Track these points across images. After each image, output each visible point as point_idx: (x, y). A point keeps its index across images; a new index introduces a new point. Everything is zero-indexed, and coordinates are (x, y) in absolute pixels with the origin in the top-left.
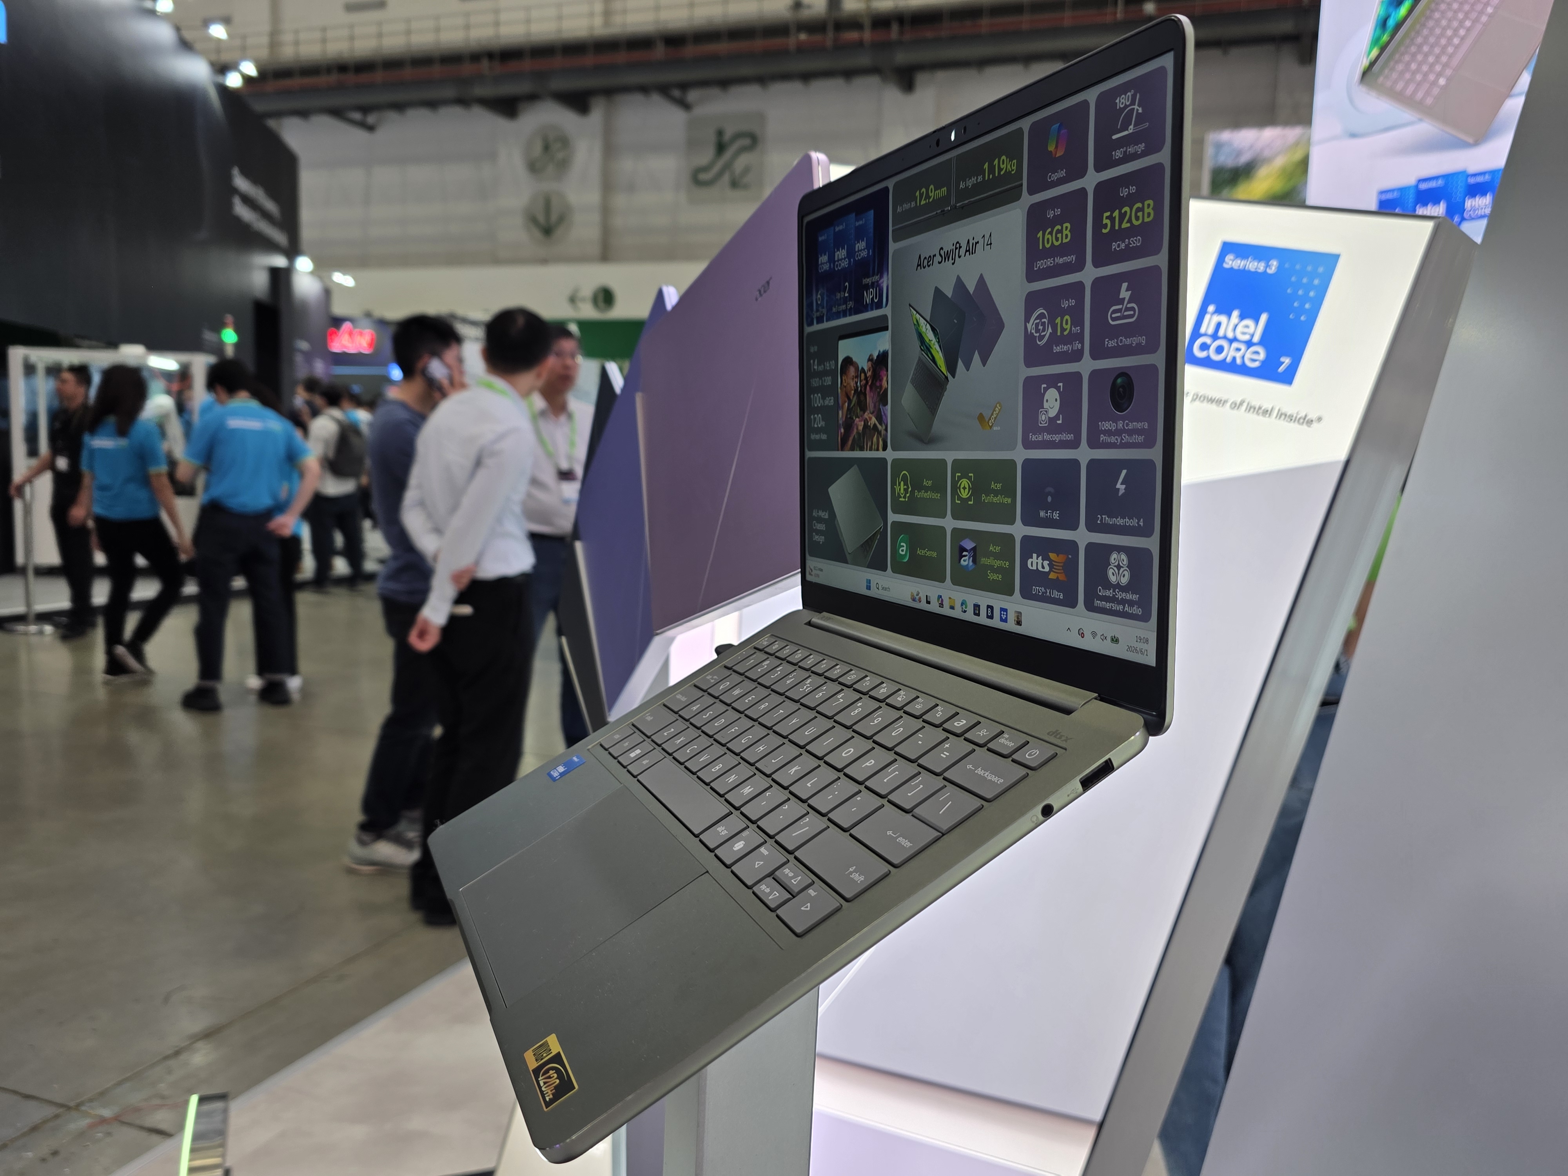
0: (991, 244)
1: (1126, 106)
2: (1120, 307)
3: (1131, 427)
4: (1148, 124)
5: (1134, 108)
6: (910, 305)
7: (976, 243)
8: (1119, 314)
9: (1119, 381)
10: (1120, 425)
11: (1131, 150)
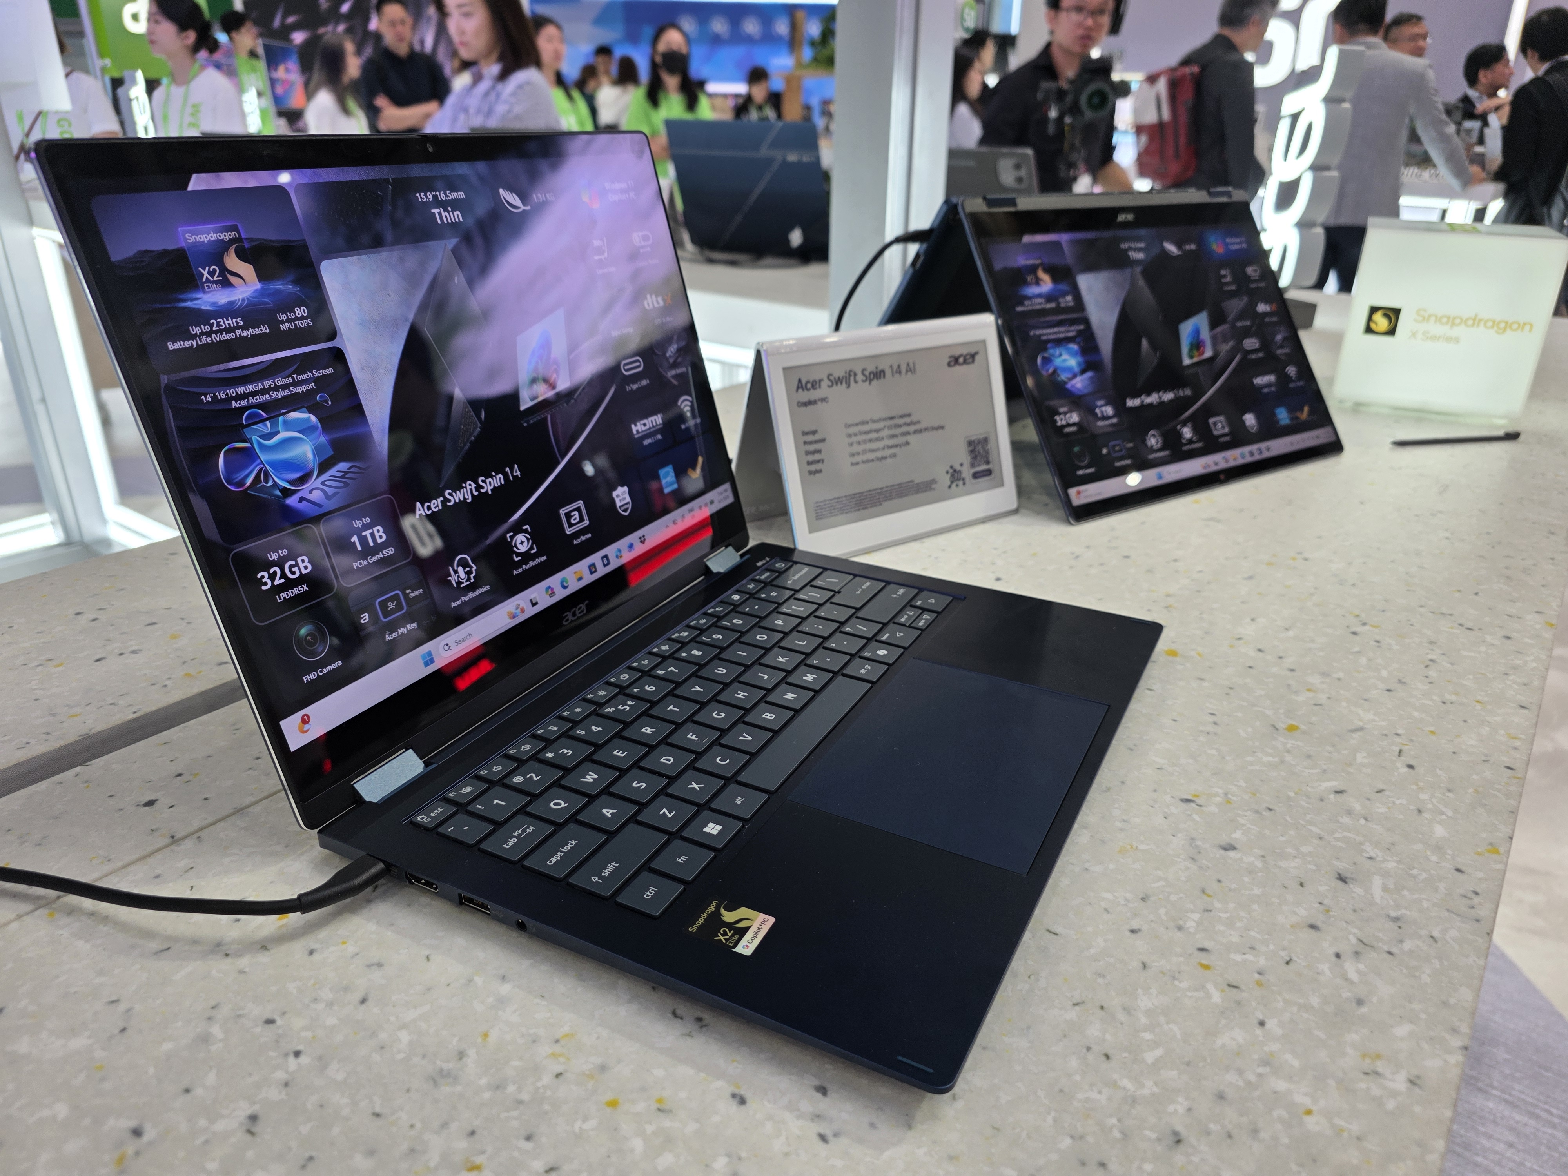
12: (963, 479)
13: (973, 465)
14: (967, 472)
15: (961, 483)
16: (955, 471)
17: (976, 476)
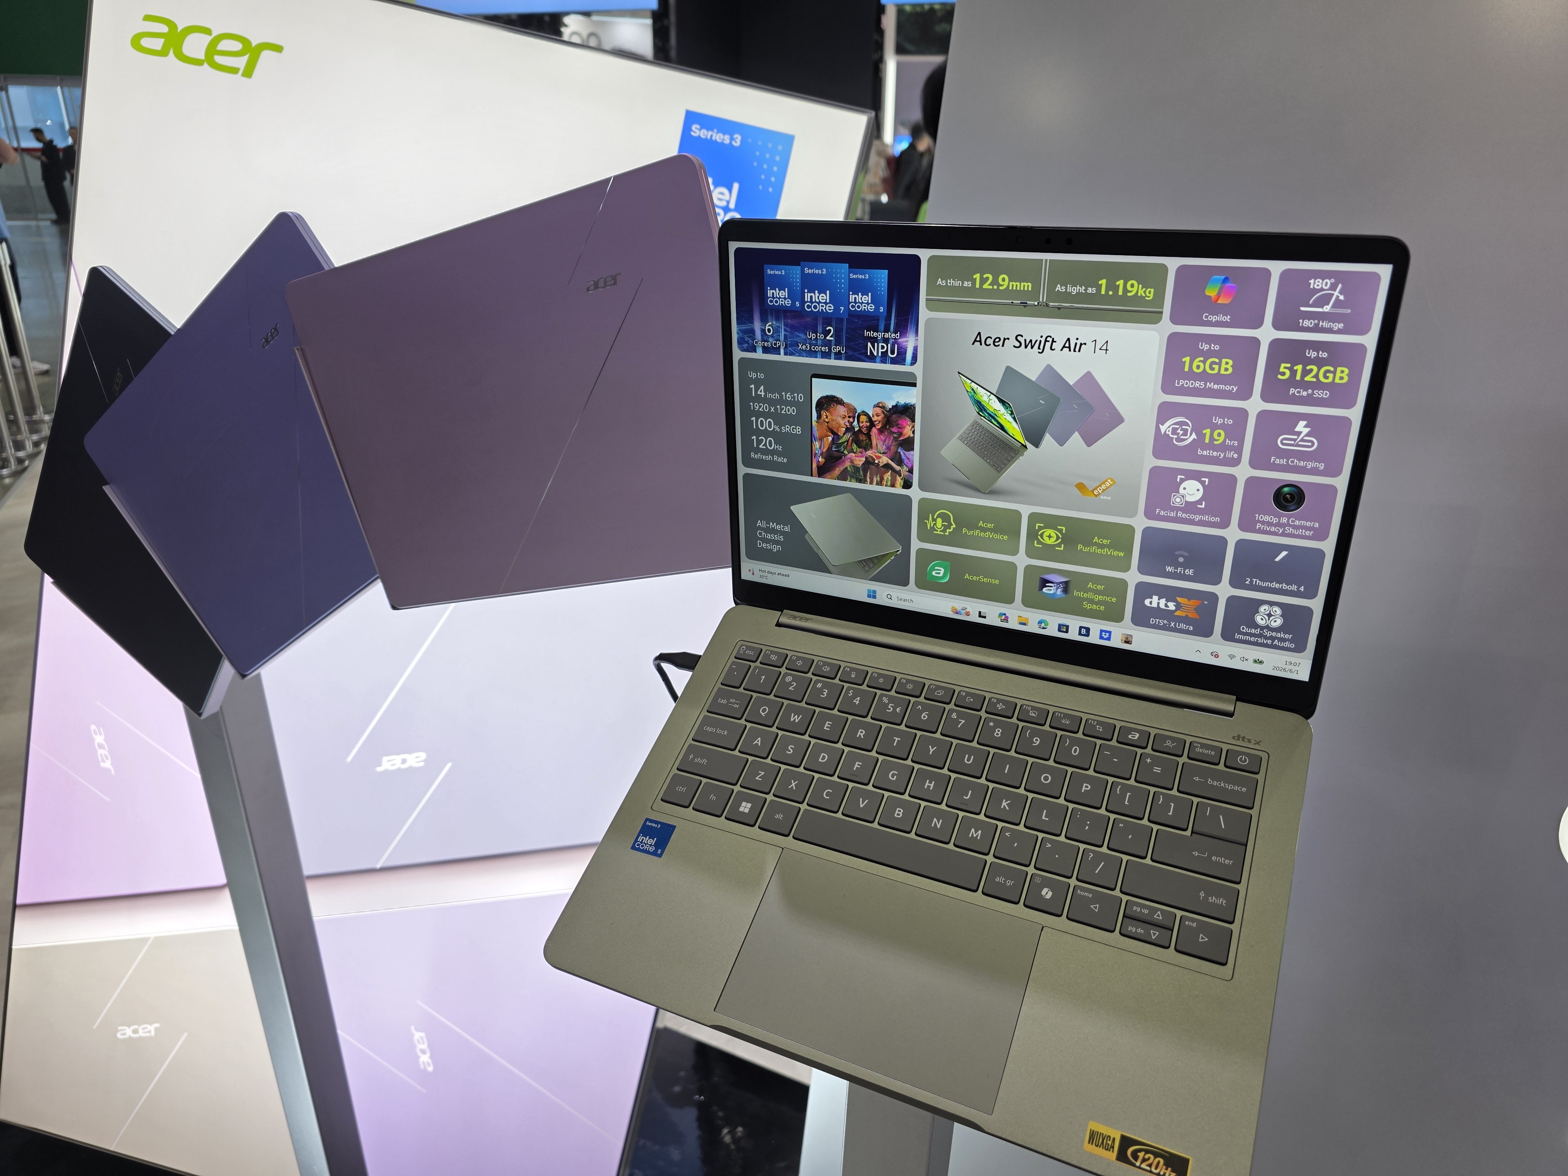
0: (1107, 350)
1: (1322, 289)
2: (1295, 437)
3: (1297, 523)
4: (1350, 310)
5: (1334, 294)
6: (959, 373)
7: (1081, 344)
8: (1293, 442)
9: (1286, 489)
10: (1284, 520)
11: (1325, 324)
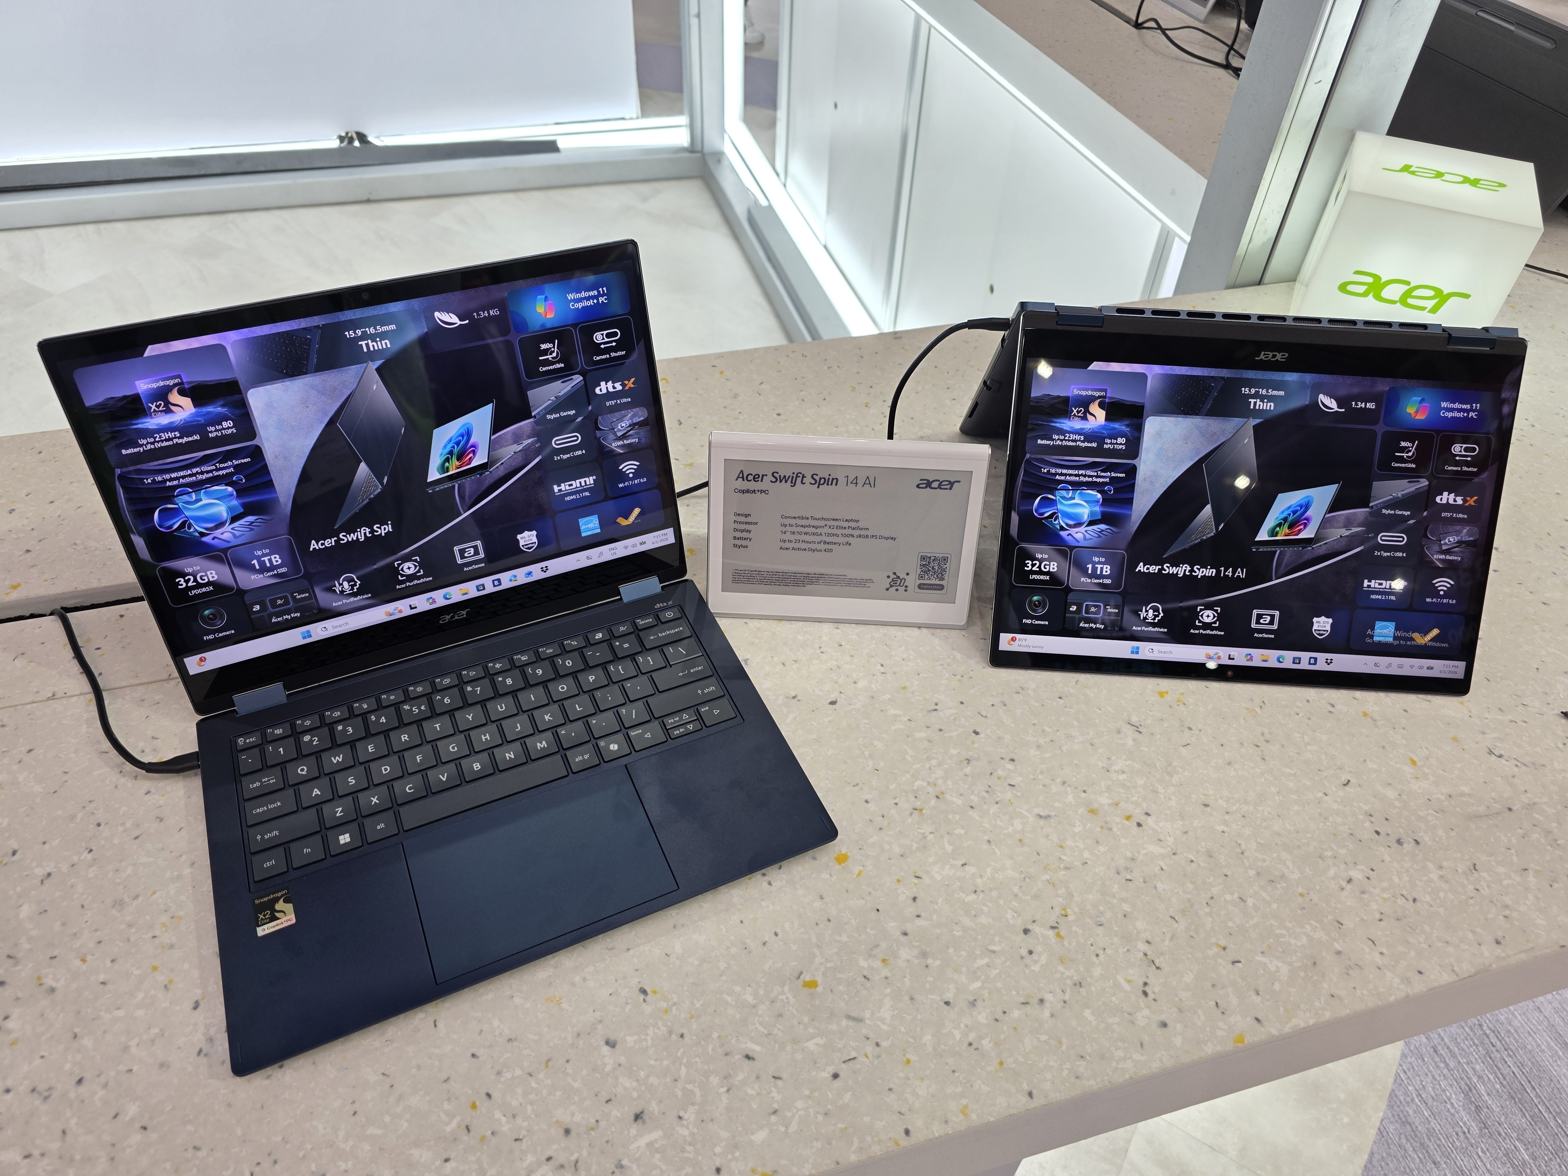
12: (906, 587)
13: (921, 577)
14: (912, 581)
15: (902, 589)
16: (898, 577)
17: (921, 587)
